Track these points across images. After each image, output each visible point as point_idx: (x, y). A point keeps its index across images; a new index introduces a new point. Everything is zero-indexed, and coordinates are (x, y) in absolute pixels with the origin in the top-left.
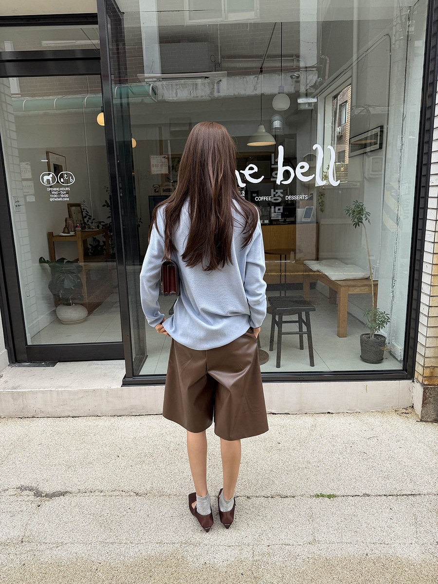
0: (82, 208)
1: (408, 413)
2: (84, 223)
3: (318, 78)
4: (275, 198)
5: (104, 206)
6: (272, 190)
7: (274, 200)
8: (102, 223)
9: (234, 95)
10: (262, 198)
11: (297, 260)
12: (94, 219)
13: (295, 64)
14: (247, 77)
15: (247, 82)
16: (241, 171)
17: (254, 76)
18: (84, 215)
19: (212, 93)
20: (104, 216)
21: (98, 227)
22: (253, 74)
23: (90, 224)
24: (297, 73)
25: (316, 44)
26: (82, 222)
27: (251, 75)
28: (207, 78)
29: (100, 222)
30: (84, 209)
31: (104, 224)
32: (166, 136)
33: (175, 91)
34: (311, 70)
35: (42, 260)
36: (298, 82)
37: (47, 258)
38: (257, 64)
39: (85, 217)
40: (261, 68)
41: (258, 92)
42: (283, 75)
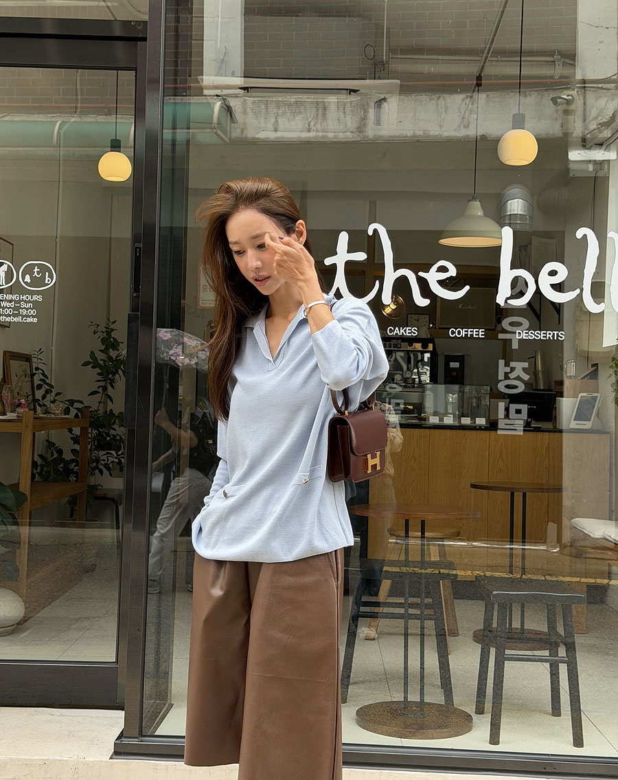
0: (35, 366)
5: (87, 364)
6: (501, 362)
7: (507, 387)
9: (414, 136)
10: (463, 332)
11: (565, 546)
12: (58, 394)
13: (559, 71)
14: (447, 96)
16: (421, 274)
17: (464, 95)
18: (37, 382)
19: (361, 129)
22: (461, 92)
24: (568, 92)
26: (30, 398)
27: (456, 92)
29: (72, 402)
30: (37, 368)
31: (80, 406)
33: (273, 120)
34: (602, 89)
36: (569, 113)
38: (468, 68)
39: (39, 387)
40: (479, 78)
41: (471, 132)
42: (534, 95)
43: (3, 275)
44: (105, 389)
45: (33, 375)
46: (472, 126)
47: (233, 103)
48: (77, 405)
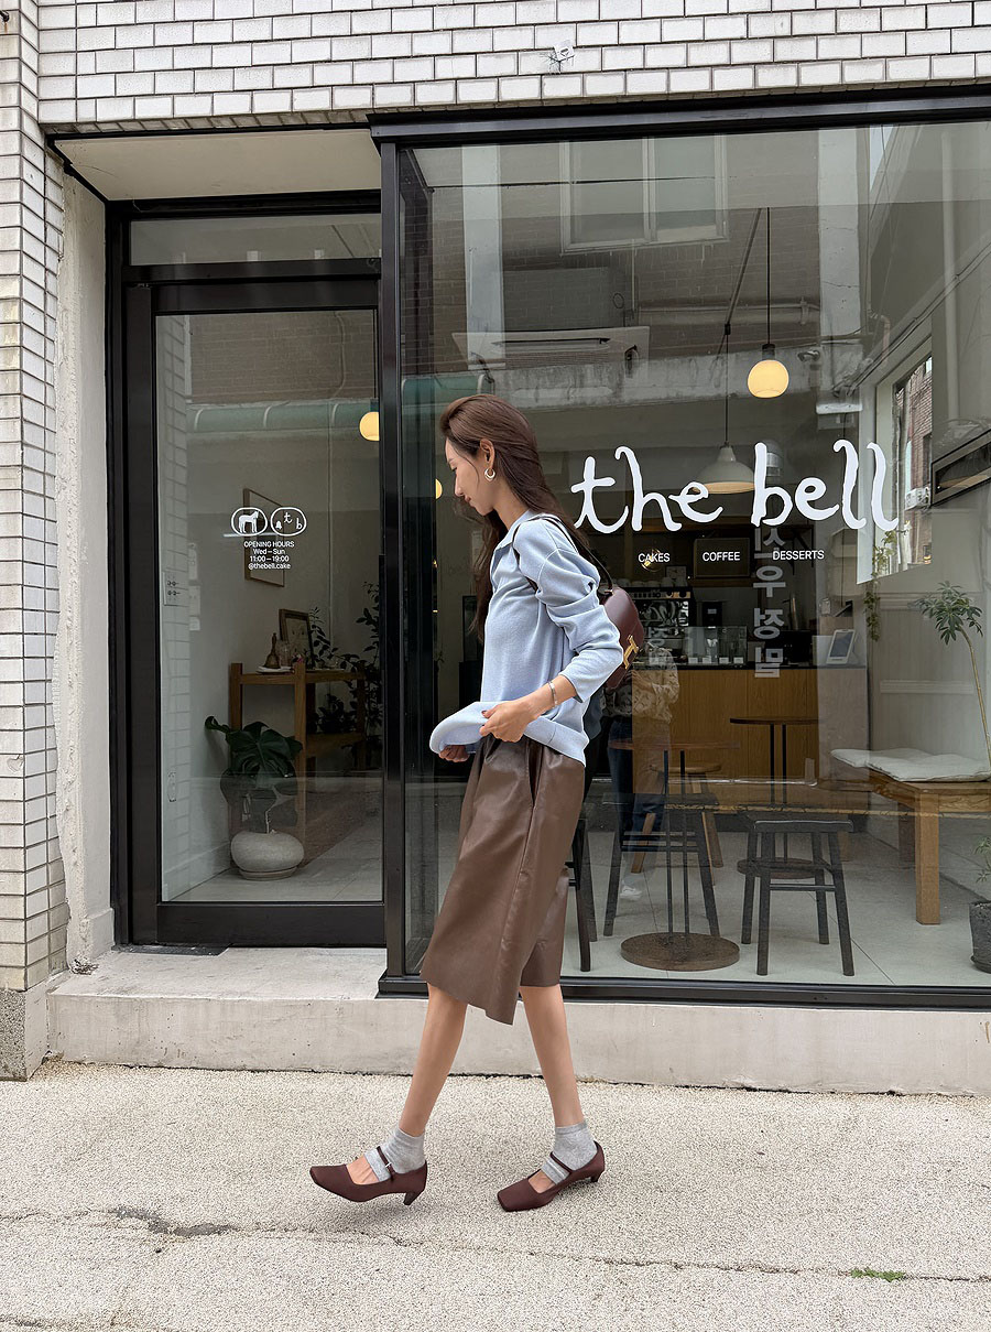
0: (312, 624)
2: (313, 656)
3: (865, 356)
4: (762, 628)
5: (360, 620)
6: (757, 610)
7: (763, 632)
8: (352, 660)
9: (668, 398)
10: (718, 556)
12: (335, 650)
13: (805, 317)
14: (698, 358)
15: (698, 369)
16: (671, 497)
17: (715, 357)
18: (314, 639)
20: (359, 643)
21: (343, 665)
22: (712, 354)
23: (326, 660)
24: (814, 348)
25: (858, 289)
26: (308, 654)
27: (707, 355)
28: (605, 340)
29: (348, 657)
30: (314, 626)
31: (357, 660)
33: (533, 391)
34: (846, 343)
35: (210, 724)
36: (814, 368)
37: (223, 720)
38: (715, 318)
39: (317, 643)
40: (728, 326)
41: (722, 391)
43: (254, 522)
45: (310, 632)
46: (723, 385)
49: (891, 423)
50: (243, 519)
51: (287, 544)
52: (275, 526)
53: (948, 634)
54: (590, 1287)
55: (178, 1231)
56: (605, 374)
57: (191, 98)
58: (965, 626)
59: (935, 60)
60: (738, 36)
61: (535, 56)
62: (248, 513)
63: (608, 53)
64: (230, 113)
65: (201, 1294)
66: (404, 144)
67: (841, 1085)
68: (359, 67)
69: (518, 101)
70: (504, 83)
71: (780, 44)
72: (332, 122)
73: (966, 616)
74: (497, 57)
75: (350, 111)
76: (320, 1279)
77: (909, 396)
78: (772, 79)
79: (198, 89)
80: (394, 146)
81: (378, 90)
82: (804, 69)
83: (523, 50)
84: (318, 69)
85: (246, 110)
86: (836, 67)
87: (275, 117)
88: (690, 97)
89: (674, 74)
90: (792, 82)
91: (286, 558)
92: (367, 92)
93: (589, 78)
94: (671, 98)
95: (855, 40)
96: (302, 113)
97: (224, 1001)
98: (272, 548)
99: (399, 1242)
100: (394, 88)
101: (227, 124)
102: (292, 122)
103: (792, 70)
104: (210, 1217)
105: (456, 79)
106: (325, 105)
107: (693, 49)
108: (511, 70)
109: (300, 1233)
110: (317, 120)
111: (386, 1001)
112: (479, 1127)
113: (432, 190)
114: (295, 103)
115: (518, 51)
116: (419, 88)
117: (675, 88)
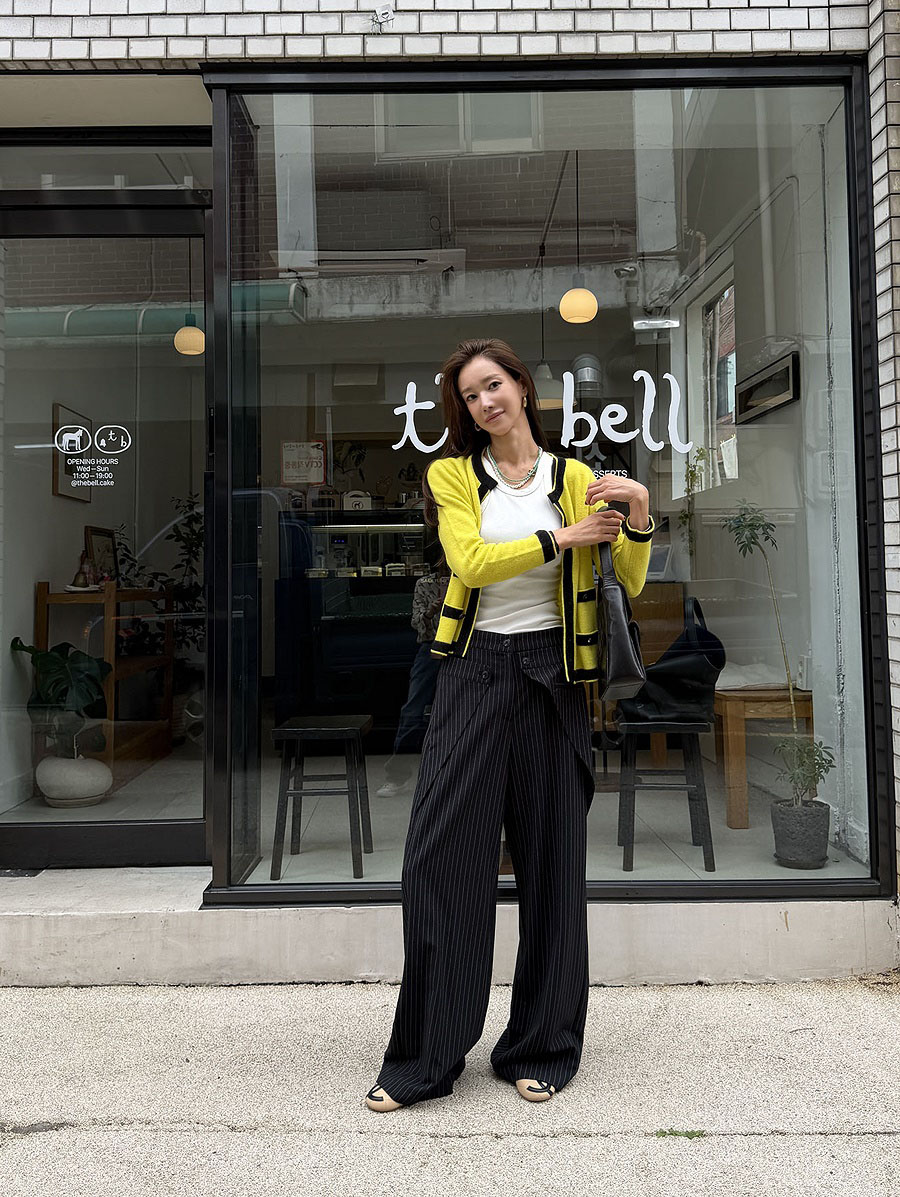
0: (117, 541)
1: (890, 984)
3: (681, 273)
9: (486, 310)
12: (142, 568)
13: (617, 239)
14: (515, 271)
15: (515, 283)
17: (532, 270)
18: (120, 556)
19: (435, 302)
21: (151, 585)
22: (529, 267)
24: (631, 265)
25: (673, 205)
26: (114, 573)
27: (525, 268)
28: (423, 261)
29: (156, 574)
30: (119, 544)
31: (164, 579)
32: (323, 398)
33: (348, 299)
34: (662, 260)
35: (16, 646)
36: (631, 284)
37: (28, 641)
39: (123, 562)
40: (542, 247)
41: (538, 305)
42: (599, 268)
43: (78, 440)
44: (189, 561)
45: (115, 550)
46: (541, 300)
47: (308, 284)
48: (160, 578)
49: (700, 342)
50: (67, 437)
51: (111, 461)
52: (99, 443)
53: (745, 548)
54: (417, 1157)
55: (16, 1130)
56: (421, 288)
57: (31, 43)
58: (761, 540)
59: (717, 36)
60: (543, 7)
61: (357, 18)
62: (74, 431)
63: (425, 18)
64: (68, 57)
65: (45, 1181)
66: (233, 90)
67: (652, 977)
68: (193, 21)
69: (342, 57)
70: (329, 41)
71: (580, 16)
72: (165, 68)
73: (761, 531)
74: (322, 16)
75: (183, 59)
76: (159, 1163)
77: (718, 317)
78: (573, 46)
79: (37, 35)
80: (224, 91)
81: (211, 42)
82: (602, 39)
83: (347, 12)
84: (154, 21)
85: (84, 55)
86: (630, 38)
87: (112, 63)
88: (501, 59)
89: (485, 39)
90: (591, 49)
91: (109, 475)
92: (200, 43)
93: (408, 39)
94: (482, 59)
95: (647, 16)
96: (137, 60)
97: (48, 916)
98: (96, 466)
99: (233, 1129)
100: (226, 41)
101: (64, 67)
102: (127, 67)
103: (591, 40)
104: (46, 1116)
105: (285, 35)
106: (161, 54)
107: (503, 18)
108: (336, 28)
109: (136, 1125)
110: (151, 66)
111: (210, 912)
112: (309, 1029)
113: (258, 127)
114: (131, 51)
115: (342, 12)
116: (250, 42)
117: (486, 51)
